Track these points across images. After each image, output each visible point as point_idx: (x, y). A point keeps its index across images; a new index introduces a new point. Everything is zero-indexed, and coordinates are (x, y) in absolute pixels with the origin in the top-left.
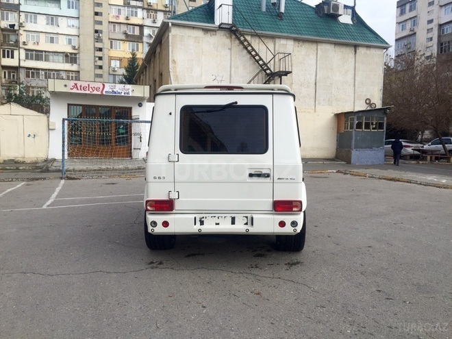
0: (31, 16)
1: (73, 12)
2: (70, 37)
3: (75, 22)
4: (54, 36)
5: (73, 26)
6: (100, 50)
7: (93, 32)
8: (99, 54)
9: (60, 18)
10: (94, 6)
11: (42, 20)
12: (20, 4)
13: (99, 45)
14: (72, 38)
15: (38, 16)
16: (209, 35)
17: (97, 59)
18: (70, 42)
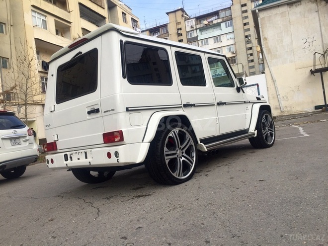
0: (205, 41)
1: (230, 29)
2: (229, 47)
3: (232, 36)
4: (220, 49)
5: (231, 38)
6: (251, 48)
7: (244, 37)
8: (250, 52)
9: (222, 36)
10: (243, 19)
11: (211, 41)
12: (197, 36)
13: (249, 46)
14: (231, 47)
15: (209, 39)
16: (294, 6)
17: (249, 56)
18: (230, 50)
